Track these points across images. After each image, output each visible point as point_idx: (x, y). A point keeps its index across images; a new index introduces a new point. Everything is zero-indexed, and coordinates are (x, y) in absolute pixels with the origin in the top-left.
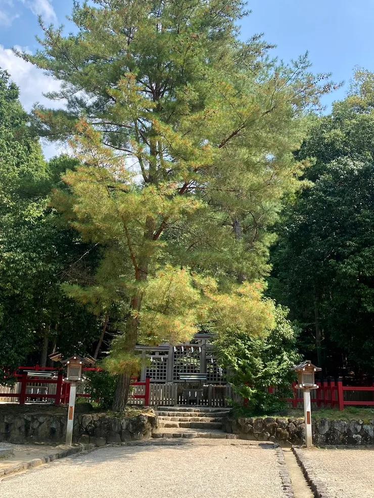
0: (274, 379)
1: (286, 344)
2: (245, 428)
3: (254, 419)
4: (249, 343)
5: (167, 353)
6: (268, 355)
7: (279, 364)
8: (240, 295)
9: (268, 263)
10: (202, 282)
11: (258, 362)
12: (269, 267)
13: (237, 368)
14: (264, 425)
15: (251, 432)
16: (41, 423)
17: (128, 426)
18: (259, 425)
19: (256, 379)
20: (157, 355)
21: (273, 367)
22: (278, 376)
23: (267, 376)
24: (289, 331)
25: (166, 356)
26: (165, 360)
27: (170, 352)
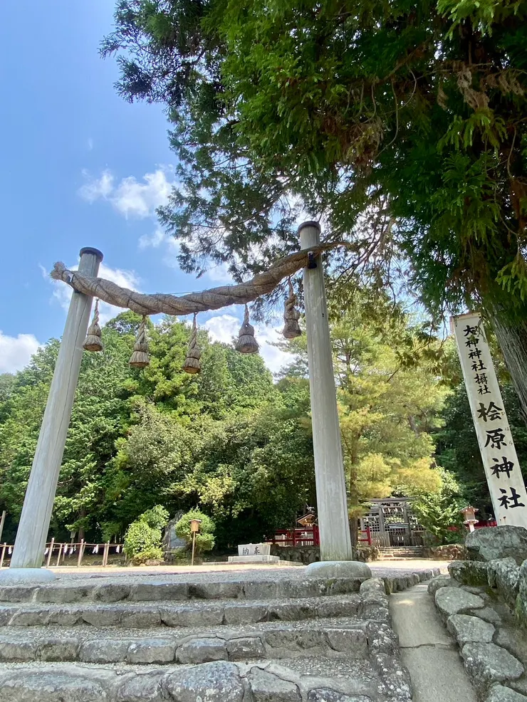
0: (451, 519)
1: (456, 496)
2: (436, 553)
3: (442, 547)
4: (430, 497)
5: (378, 514)
6: (444, 505)
7: (453, 510)
8: (415, 467)
9: (433, 445)
10: (391, 461)
11: (438, 509)
12: (434, 448)
13: (425, 515)
14: (448, 550)
15: (441, 556)
16: (309, 555)
17: (361, 554)
18: (446, 551)
19: (438, 521)
20: (371, 516)
21: (449, 512)
22: (453, 517)
23: (446, 518)
24: (455, 487)
25: (377, 516)
26: (377, 519)
27: (380, 512)
